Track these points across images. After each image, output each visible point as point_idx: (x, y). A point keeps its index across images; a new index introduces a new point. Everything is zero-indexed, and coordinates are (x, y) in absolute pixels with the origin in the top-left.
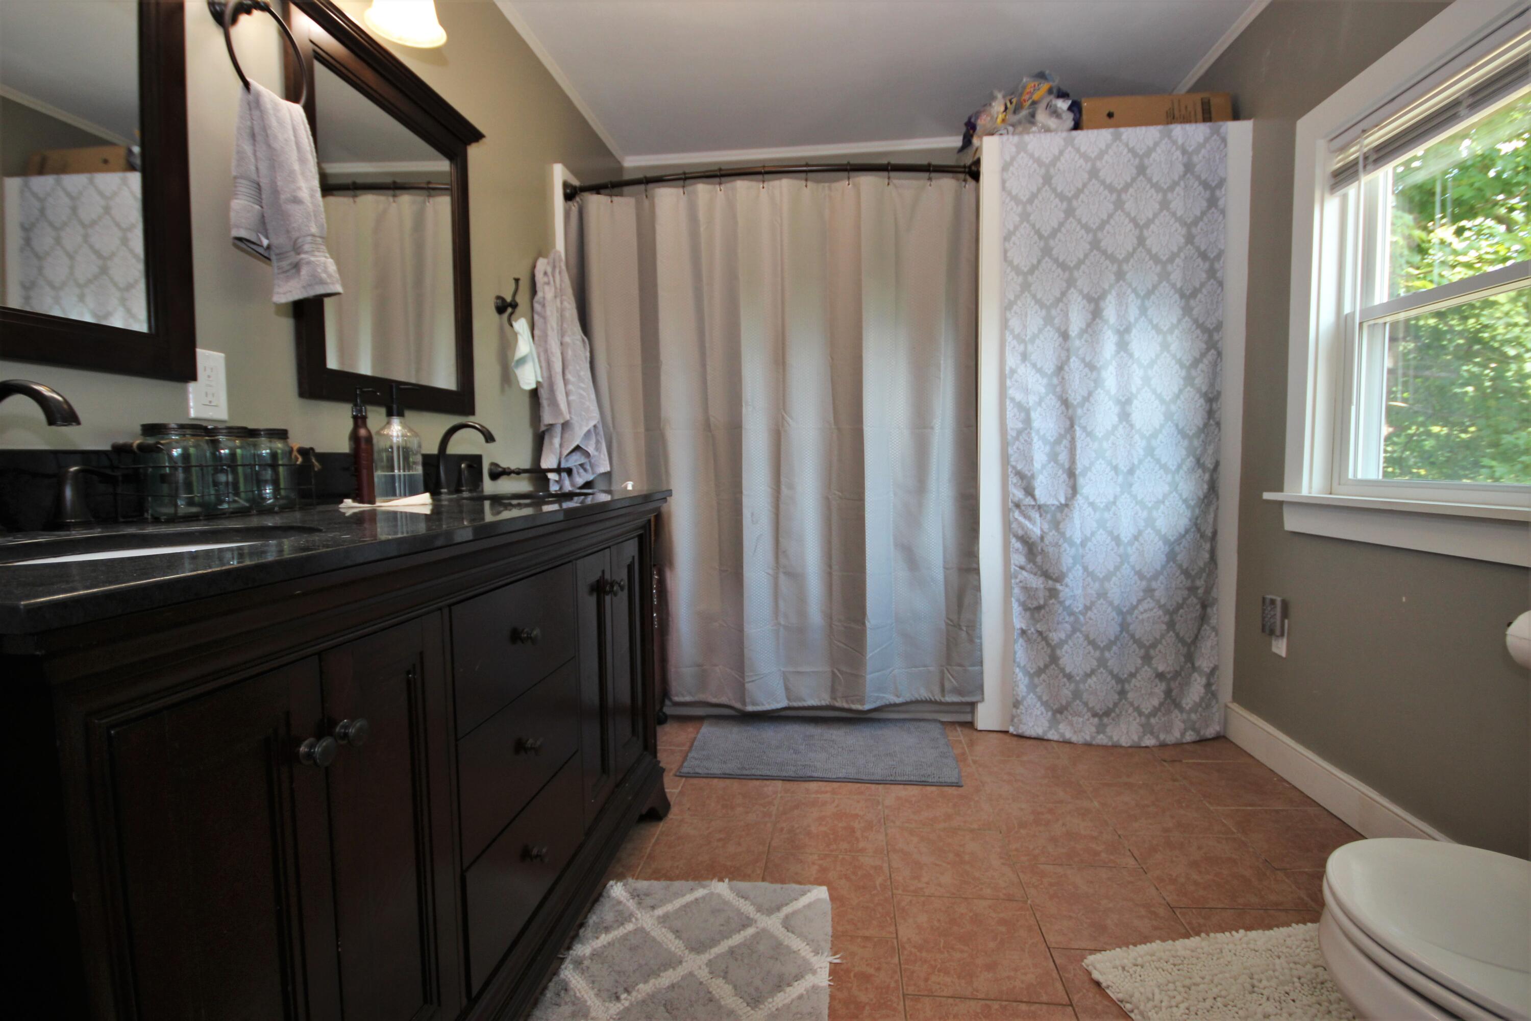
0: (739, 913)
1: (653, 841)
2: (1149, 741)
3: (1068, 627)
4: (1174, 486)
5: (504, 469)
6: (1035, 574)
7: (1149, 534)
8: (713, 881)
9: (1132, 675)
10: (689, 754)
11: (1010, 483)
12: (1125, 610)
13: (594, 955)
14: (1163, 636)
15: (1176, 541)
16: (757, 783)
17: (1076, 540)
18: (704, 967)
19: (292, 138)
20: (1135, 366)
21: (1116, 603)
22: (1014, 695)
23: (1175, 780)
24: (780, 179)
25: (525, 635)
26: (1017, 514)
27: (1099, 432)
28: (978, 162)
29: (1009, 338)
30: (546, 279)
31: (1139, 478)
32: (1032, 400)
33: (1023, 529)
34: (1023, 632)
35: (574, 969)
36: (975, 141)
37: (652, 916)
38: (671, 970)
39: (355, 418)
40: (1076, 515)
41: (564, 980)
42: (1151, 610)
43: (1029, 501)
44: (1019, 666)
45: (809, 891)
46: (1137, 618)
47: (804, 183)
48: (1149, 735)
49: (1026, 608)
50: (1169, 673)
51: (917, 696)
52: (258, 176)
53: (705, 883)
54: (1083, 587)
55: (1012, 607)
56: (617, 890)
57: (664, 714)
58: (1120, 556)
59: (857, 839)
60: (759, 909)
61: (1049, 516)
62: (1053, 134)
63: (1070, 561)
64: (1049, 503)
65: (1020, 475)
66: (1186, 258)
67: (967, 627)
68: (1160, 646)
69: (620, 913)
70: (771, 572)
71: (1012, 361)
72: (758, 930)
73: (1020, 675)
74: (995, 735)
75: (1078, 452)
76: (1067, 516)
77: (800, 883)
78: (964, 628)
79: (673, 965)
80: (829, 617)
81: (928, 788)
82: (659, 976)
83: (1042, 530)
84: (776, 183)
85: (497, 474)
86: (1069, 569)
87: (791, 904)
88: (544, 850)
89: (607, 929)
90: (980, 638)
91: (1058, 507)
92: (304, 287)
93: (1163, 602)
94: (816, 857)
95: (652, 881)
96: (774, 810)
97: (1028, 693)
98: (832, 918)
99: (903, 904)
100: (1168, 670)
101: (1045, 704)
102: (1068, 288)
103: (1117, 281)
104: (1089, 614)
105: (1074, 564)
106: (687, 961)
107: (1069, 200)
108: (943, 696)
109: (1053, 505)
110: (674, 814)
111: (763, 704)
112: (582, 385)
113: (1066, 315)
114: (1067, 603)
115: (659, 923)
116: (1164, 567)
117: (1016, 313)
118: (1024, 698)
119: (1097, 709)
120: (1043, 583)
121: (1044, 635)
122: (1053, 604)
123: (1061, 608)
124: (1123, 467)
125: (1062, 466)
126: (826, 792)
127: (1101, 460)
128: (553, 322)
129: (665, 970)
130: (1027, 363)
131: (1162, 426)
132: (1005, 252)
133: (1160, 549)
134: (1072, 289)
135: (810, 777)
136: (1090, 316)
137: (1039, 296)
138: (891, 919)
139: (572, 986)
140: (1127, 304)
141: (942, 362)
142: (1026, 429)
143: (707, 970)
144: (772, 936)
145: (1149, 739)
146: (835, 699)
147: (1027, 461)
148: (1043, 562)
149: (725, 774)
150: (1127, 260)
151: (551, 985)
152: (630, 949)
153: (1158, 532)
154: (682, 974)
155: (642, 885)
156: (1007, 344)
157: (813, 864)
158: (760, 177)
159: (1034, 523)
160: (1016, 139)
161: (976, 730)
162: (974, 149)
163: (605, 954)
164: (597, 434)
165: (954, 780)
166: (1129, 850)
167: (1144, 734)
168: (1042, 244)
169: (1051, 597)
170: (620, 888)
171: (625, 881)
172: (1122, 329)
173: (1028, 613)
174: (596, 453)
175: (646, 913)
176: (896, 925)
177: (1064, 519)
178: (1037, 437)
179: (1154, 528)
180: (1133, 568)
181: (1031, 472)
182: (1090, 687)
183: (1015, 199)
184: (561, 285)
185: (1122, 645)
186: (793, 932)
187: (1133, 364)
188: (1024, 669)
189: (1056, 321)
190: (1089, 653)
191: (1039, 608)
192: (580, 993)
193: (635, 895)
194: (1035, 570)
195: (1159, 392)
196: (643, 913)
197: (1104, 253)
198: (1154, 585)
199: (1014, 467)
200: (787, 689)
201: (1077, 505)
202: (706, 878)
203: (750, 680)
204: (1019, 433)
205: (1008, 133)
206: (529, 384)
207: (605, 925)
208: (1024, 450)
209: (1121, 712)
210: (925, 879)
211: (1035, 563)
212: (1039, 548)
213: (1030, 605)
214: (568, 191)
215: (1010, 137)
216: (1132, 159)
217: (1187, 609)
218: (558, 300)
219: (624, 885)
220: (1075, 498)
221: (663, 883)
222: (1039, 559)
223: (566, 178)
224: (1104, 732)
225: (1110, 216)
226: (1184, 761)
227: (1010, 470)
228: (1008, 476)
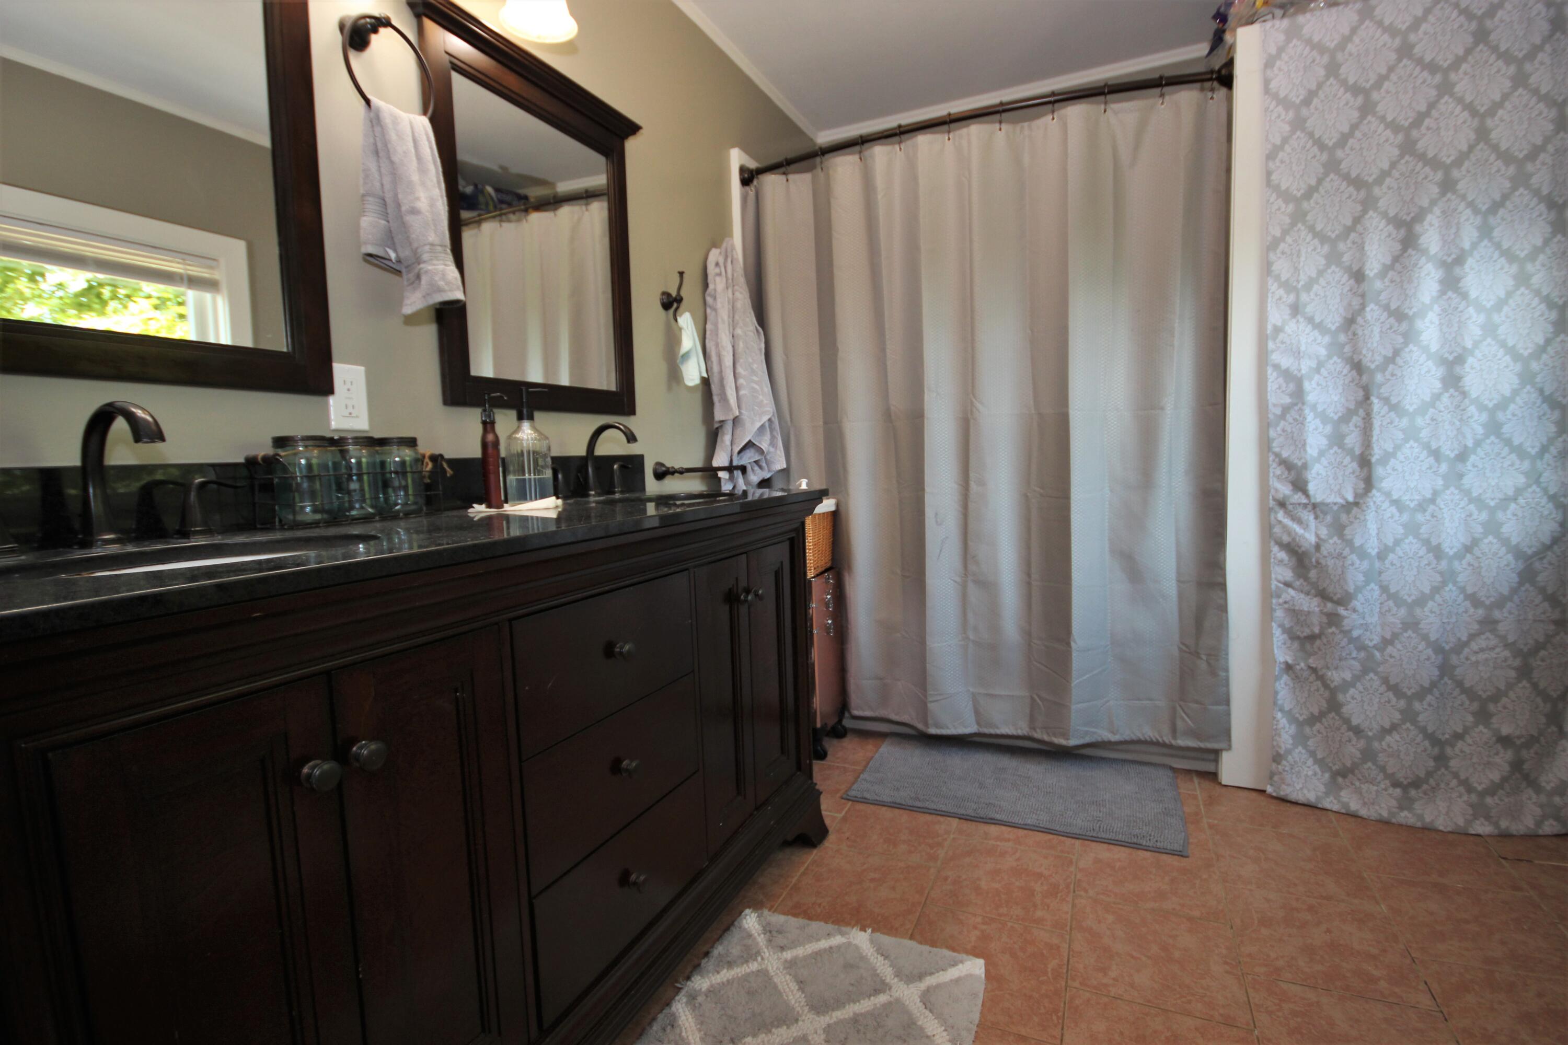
0: (875, 974)
1: (802, 870)
2: (1482, 828)
3: (1356, 665)
4: (1535, 478)
5: (668, 468)
6: (1307, 594)
7: (1490, 544)
8: (854, 929)
9: (1458, 736)
10: (862, 776)
11: (1271, 475)
12: (1447, 647)
13: (711, 991)
14: (1510, 686)
15: (1535, 554)
16: (929, 818)
17: (1369, 550)
18: (820, 1031)
19: (413, 150)
20: (1471, 310)
21: (1433, 637)
22: (1274, 747)
23: (1516, 888)
24: (968, 126)
25: (618, 650)
26: (1281, 515)
27: (1411, 404)
28: (1230, 63)
29: (1273, 286)
30: (717, 270)
31: (1474, 466)
32: (1306, 366)
33: (1289, 534)
34: (1289, 667)
35: (687, 1003)
36: (1228, 37)
37: (779, 959)
38: (785, 1027)
39: (484, 423)
40: (1371, 516)
41: (673, 1015)
42: (1493, 649)
43: (1299, 498)
44: (1281, 710)
45: (962, 962)
46: (1467, 659)
47: (997, 126)
48: (1482, 819)
49: (1293, 637)
50: (1519, 737)
51: (1138, 735)
52: (383, 192)
53: (844, 929)
54: (1380, 613)
55: (1272, 635)
56: (750, 921)
57: (844, 727)
58: (1441, 573)
59: (1035, 906)
60: (898, 974)
61: (1329, 518)
62: (1341, 7)
63: (1361, 578)
64: (1329, 501)
65: (1286, 464)
66: (1557, 151)
67: (1209, 655)
68: (1504, 700)
69: (747, 948)
70: (958, 579)
71: (1276, 316)
72: (892, 999)
73: (1283, 722)
74: (1246, 793)
75: (1376, 432)
76: (1356, 518)
77: (953, 949)
78: (1204, 657)
79: (788, 1023)
80: (1027, 634)
81: (1140, 853)
82: (770, 1032)
83: (1317, 536)
84: (964, 131)
85: (662, 474)
86: (1359, 589)
87: (937, 974)
88: (642, 878)
89: (730, 965)
90: (1227, 670)
91: (1343, 506)
92: (424, 297)
93: (1511, 639)
94: (979, 919)
95: (790, 917)
96: (941, 853)
97: (1295, 745)
98: (983, 1002)
99: (1077, 1002)
100: (1518, 733)
101: (1320, 762)
102: (1365, 211)
103: (1443, 193)
104: (1390, 649)
105: (1367, 583)
106: (803, 1021)
107: (1366, 93)
108: (1175, 737)
109: (1335, 504)
110: (831, 842)
111: (948, 728)
112: (755, 378)
113: (1361, 248)
114: (1355, 634)
115: (785, 968)
116: (1514, 591)
117: (1283, 253)
118: (1289, 752)
119: (1400, 776)
120: (1318, 606)
121: (1320, 673)
122: (1333, 633)
123: (1345, 639)
124: (1449, 450)
125: (1350, 452)
126: (1009, 840)
127: (1412, 442)
128: (724, 313)
129: (778, 1027)
130: (1299, 317)
131: (1515, 392)
132: (1269, 174)
133: (1508, 565)
134: (1371, 213)
135: (991, 819)
136: (1399, 247)
137: (1319, 227)
138: (1058, 1018)
139: (680, 1023)
140: (1458, 224)
141: (1176, 325)
142: (1296, 404)
143: (823, 1037)
144: (906, 1011)
145: (1482, 824)
146: (1034, 729)
147: (1296, 446)
148: (1318, 578)
149: (895, 803)
150: (1458, 162)
151: (661, 1016)
152: (748, 993)
153: (1505, 542)
154: (795, 1035)
155: (778, 919)
156: (1270, 295)
157: (975, 928)
158: (946, 127)
159: (1306, 527)
160: (1285, 23)
161: (1220, 784)
162: (1227, 47)
163: (722, 992)
164: (772, 430)
165: (1176, 847)
166: (1426, 983)
167: (1475, 817)
168: (1325, 157)
169: (1330, 624)
170: (754, 919)
171: (760, 912)
172: (1449, 260)
173: (1296, 645)
174: (772, 449)
175: (774, 953)
176: (1062, 1029)
177: (1352, 523)
178: (1312, 414)
179: (1497, 534)
180: (1463, 590)
181: (1303, 461)
182: (1389, 746)
183: (1285, 103)
184: (733, 275)
185: (1442, 694)
186: (931, 1011)
187: (1468, 306)
188: (1289, 714)
189: (1346, 258)
190: (1389, 702)
191: (1312, 638)
192: (686, 1032)
193: (768, 930)
194: (1307, 588)
195: (1510, 344)
196: (771, 953)
197: (1422, 157)
198: (1497, 614)
199: (1277, 455)
200: (977, 712)
201: (1372, 504)
202: (848, 924)
203: (935, 699)
204: (1286, 409)
205: (1273, 17)
206: (693, 380)
207: (729, 959)
208: (1292, 432)
209: (1438, 785)
210: (1113, 974)
211: (1306, 579)
212: (1314, 560)
213: (1299, 633)
214: (746, 175)
215: (1277, 23)
216: (1466, 24)
217: (1551, 651)
218: (730, 291)
219: (758, 916)
220: (1370, 494)
221: (801, 921)
222: (1313, 574)
223: (743, 162)
224: (1410, 809)
225: (1431, 106)
226: (1536, 862)
227: (1271, 459)
228: (1269, 466)
